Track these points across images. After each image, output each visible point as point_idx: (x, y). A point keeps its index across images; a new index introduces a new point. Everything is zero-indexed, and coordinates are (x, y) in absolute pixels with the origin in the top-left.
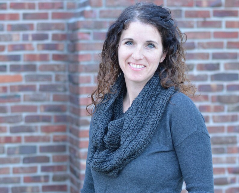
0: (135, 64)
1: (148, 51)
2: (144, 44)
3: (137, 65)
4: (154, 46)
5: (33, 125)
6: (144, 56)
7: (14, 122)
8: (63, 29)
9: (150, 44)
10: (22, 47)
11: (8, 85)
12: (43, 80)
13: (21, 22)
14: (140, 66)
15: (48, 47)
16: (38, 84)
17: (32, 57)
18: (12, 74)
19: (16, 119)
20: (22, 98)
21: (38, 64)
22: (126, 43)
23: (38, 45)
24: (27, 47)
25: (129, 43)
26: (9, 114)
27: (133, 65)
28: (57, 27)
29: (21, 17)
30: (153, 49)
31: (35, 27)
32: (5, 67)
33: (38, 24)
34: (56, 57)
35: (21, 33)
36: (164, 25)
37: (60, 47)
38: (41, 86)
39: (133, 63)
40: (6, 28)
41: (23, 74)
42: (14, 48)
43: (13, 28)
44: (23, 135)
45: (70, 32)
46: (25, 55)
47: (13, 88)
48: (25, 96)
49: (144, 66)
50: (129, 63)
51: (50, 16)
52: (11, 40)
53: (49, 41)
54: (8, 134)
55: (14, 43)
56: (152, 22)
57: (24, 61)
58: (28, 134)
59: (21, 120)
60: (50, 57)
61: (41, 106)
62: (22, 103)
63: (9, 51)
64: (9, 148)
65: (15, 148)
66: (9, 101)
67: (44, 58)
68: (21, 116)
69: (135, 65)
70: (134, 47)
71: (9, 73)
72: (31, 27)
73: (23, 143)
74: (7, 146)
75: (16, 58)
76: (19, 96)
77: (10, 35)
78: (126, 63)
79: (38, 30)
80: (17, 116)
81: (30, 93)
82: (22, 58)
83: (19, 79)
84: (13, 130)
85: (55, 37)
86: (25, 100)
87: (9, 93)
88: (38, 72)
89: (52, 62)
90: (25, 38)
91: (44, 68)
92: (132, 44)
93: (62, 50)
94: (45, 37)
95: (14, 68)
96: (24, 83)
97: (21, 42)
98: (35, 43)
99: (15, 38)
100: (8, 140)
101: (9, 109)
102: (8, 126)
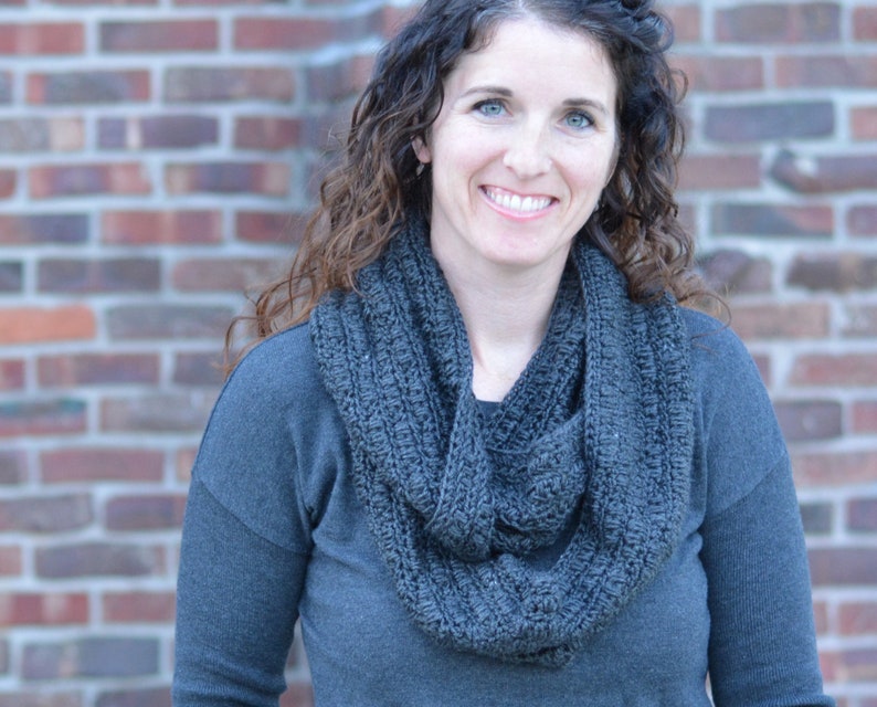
0: (513, 193)
1: (569, 143)
2: (554, 114)
3: (523, 196)
4: (592, 122)
5: (143, 540)
6: (552, 159)
7: (52, 529)
8: (286, 98)
9: (576, 113)
10: (98, 180)
11: (27, 353)
12: (190, 334)
13: (92, 60)
14: (536, 202)
15: (217, 179)
16: (167, 352)
17: (142, 227)
18: (49, 302)
19: (63, 514)
20: (93, 415)
21: (171, 255)
22: (477, 106)
23: (170, 168)
24: (120, 178)
25: (490, 107)
26: (32, 488)
27: (507, 198)
28: (258, 84)
29: (92, 38)
30: (589, 132)
31: (157, 84)
32: (16, 268)
33: (170, 73)
34: (255, 227)
35: (92, 113)
36: (633, 36)
37: (274, 180)
38: (180, 357)
39: (505, 189)
40: (20, 89)
41: (99, 304)
42: (57, 181)
43: (52, 90)
44: (97, 587)
45: (319, 109)
46: (107, 215)
47: (50, 370)
48: (105, 405)
49: (548, 202)
50: (483, 188)
51: (226, 34)
52: (44, 145)
53: (221, 152)
54: (28, 583)
55: (56, 158)
56: (587, 23)
57: (105, 242)
58: (119, 585)
59: (90, 519)
60: (227, 226)
61: (180, 453)
62: (94, 439)
63: (35, 196)
64: (30, 649)
65: (57, 649)
66: (35, 431)
67: (195, 228)
68: (88, 498)
69: (516, 199)
70: (512, 123)
71: (33, 299)
72: (137, 85)
73: (98, 627)
74: (20, 637)
75: (69, 229)
76: (81, 407)
77: (40, 124)
78: (473, 187)
79: (168, 99)
80: (68, 500)
81: (130, 394)
82: (95, 231)
83: (81, 326)
84: (51, 565)
85: (248, 131)
86: (105, 426)
87: (32, 391)
88: (170, 296)
89: (235, 249)
90: (111, 135)
91: (198, 276)
92: (503, 112)
93: (283, 194)
94: (204, 132)
95: (58, 277)
96: (102, 344)
97: (91, 156)
98: (155, 161)
99: (61, 137)
100: (27, 610)
101: (33, 467)
102: (28, 544)
